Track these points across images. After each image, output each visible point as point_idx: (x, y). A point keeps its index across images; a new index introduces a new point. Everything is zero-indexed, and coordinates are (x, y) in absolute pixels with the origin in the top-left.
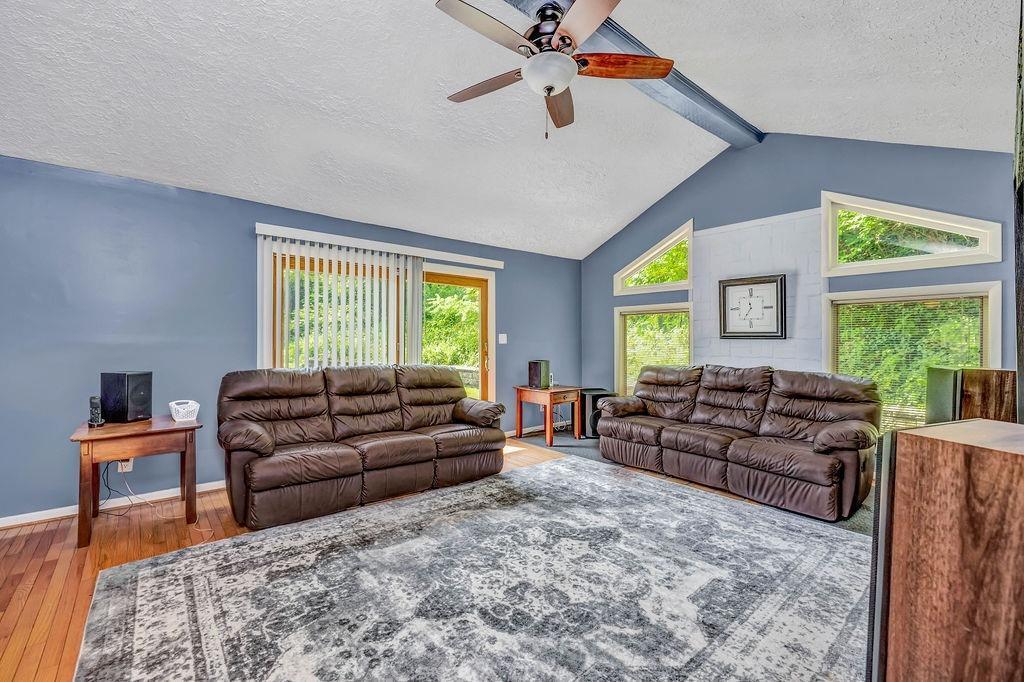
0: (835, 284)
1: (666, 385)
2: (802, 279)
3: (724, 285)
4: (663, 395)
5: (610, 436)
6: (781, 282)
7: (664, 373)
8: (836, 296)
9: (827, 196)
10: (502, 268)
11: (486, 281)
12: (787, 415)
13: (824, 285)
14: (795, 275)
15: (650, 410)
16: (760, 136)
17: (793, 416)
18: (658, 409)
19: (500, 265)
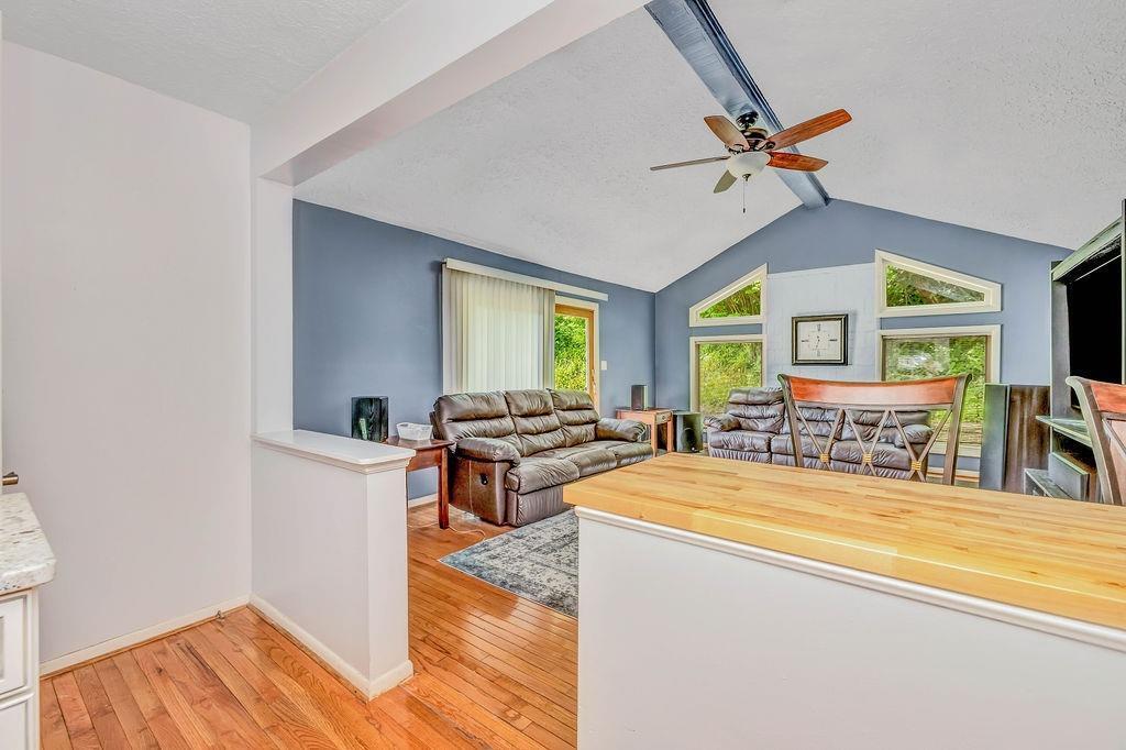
0: (884, 323)
1: (755, 405)
2: (860, 317)
3: (796, 321)
4: (754, 412)
5: (722, 447)
6: (844, 319)
7: (754, 395)
8: (884, 332)
9: (879, 254)
10: (606, 300)
11: (592, 312)
12: (862, 424)
13: (876, 324)
14: (855, 314)
15: (744, 425)
16: (827, 200)
17: (867, 425)
18: (751, 423)
19: (603, 297)
